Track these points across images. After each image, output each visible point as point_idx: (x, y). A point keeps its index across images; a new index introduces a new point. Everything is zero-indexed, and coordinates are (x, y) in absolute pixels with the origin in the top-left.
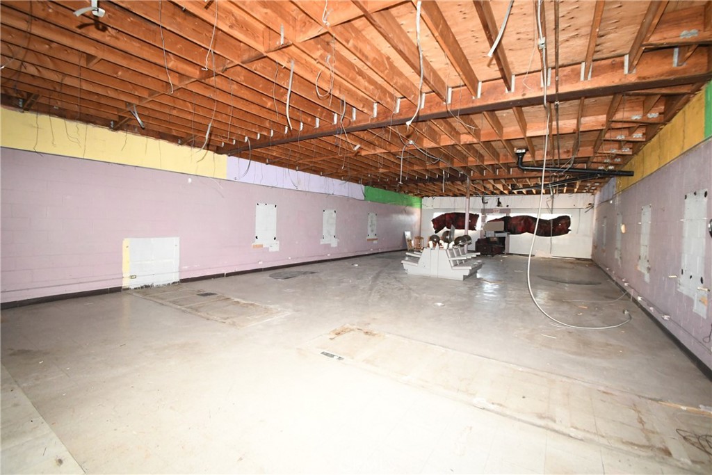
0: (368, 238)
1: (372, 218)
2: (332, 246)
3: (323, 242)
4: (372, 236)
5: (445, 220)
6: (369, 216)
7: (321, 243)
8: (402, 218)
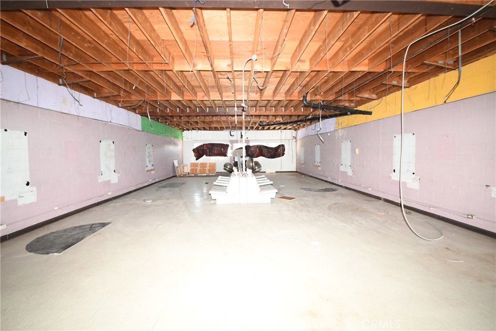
0: (147, 169)
1: (149, 149)
2: (112, 182)
3: (101, 179)
4: (150, 167)
5: (203, 149)
6: (147, 147)
7: (100, 181)
8: (171, 148)
